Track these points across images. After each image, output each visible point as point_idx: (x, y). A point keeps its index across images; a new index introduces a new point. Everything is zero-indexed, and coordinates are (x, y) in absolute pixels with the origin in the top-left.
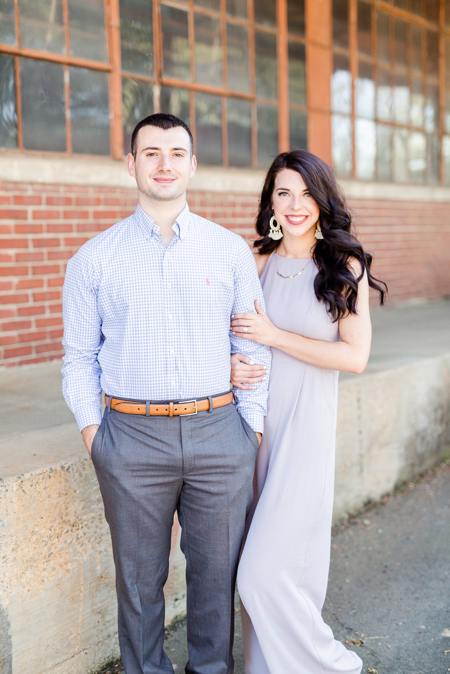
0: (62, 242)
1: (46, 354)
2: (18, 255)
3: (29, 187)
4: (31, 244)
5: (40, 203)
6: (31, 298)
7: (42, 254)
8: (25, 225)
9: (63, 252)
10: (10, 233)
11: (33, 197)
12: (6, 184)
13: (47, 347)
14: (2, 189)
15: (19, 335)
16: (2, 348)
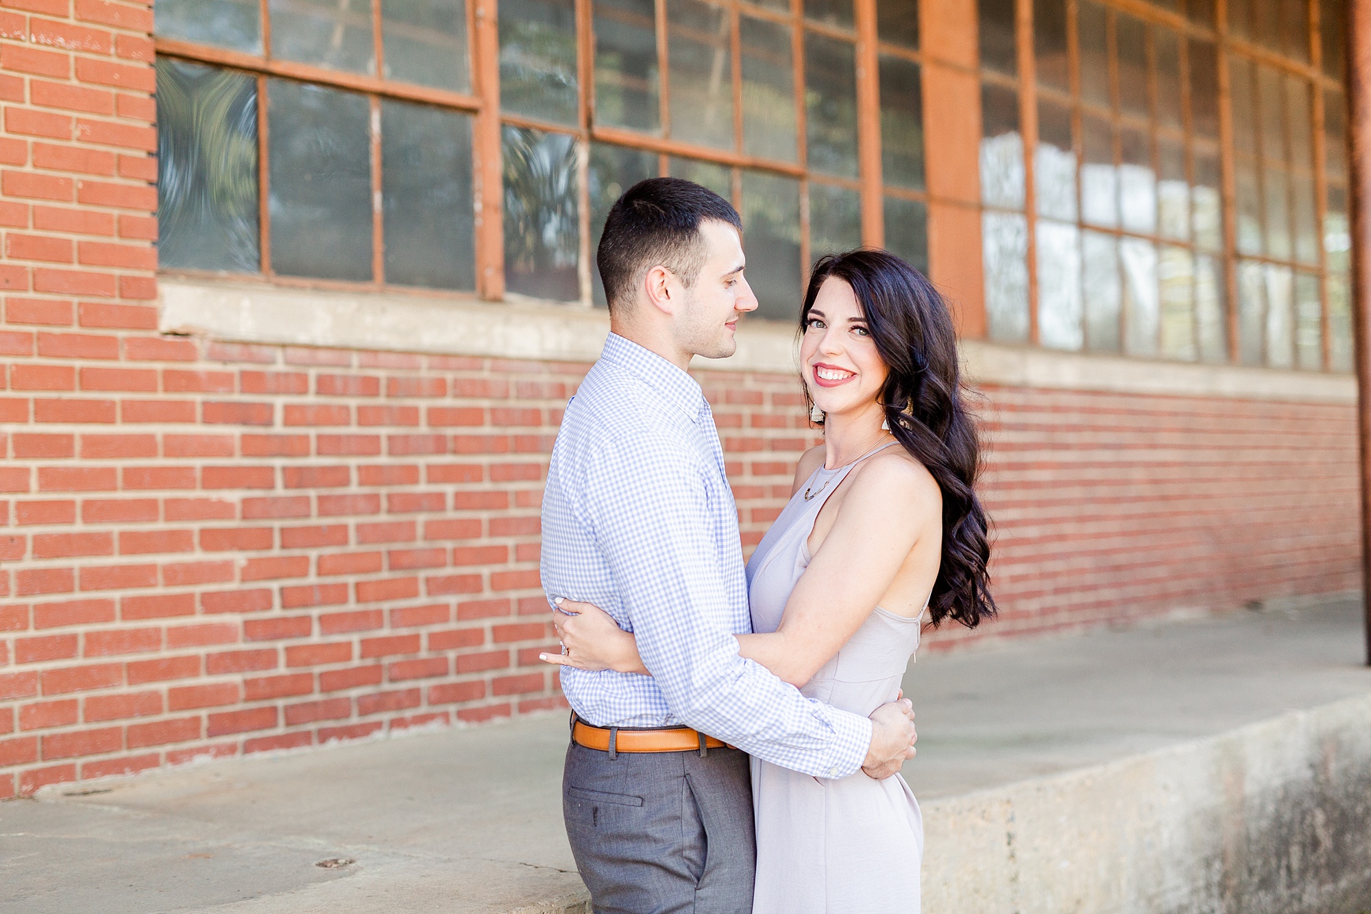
0: (354, 476)
1: (312, 727)
2: (246, 502)
3: (279, 354)
4: (279, 479)
5: (304, 391)
6: (277, 601)
7: (307, 500)
8: (268, 438)
9: (355, 497)
10: (230, 454)
11: (287, 375)
12: (223, 347)
13: (313, 711)
14: (213, 357)
15: (247, 683)
16: (203, 713)
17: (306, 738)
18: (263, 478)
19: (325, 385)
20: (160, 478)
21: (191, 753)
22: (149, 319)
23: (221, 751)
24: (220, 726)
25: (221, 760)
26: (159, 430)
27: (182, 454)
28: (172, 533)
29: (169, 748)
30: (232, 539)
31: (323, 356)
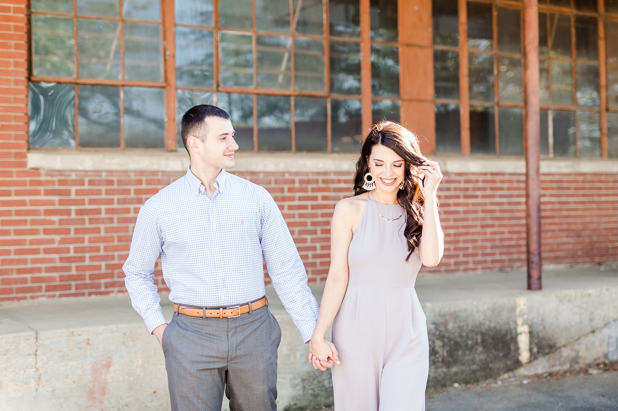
0: (103, 211)
1: (85, 291)
2: (61, 220)
3: (73, 174)
4: (73, 213)
6: (72, 250)
7: (84, 219)
8: (69, 200)
9: (103, 219)
10: (54, 205)
11: (76, 180)
13: (86, 286)
14: (48, 175)
15: (60, 276)
16: (43, 285)
17: (83, 294)
18: (68, 212)
19: (91, 183)
20: (27, 213)
21: (38, 297)
22: (24, 165)
23: (49, 297)
25: (50, 299)
26: (27, 198)
28: (32, 229)
29: (31, 294)
30: (55, 231)
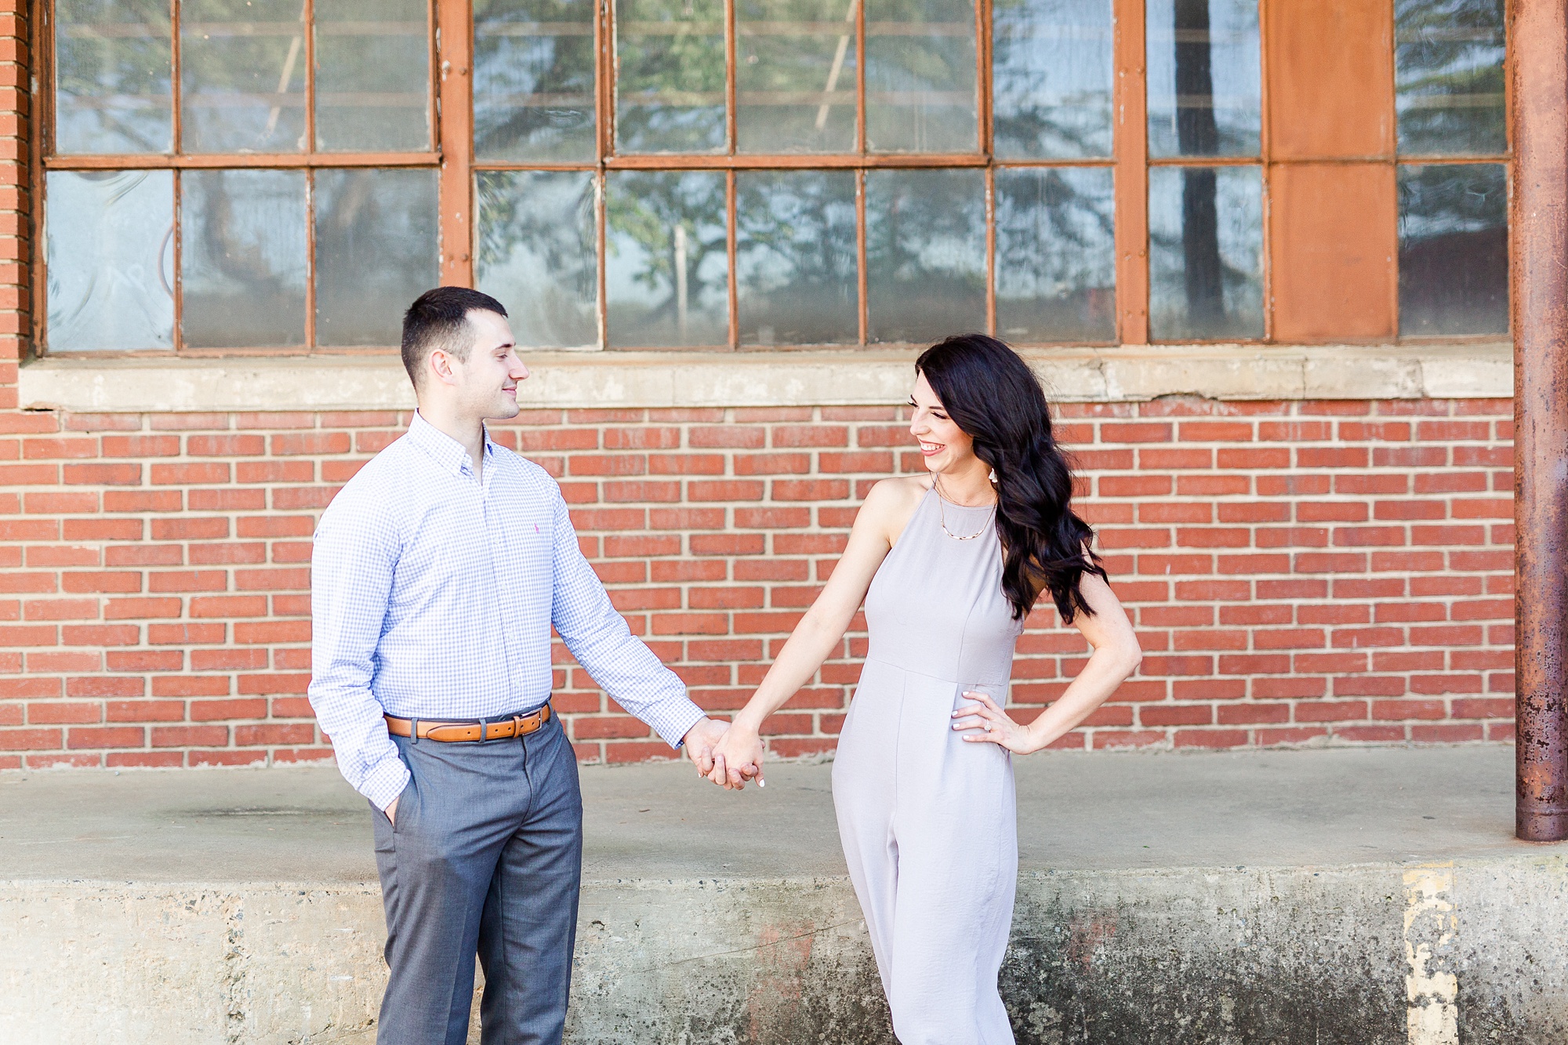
0: (234, 527)
1: (182, 750)
2: (110, 550)
3: (145, 421)
4: (147, 531)
5: (175, 452)
6: (145, 636)
7: (178, 549)
8: (133, 495)
9: (234, 546)
10: (93, 510)
11: (153, 438)
12: (82, 419)
13: (184, 736)
14: (71, 428)
15: (110, 706)
16: (65, 728)
17: (177, 759)
18: (131, 529)
20: (20, 530)
21: (51, 760)
22: (11, 399)
24: (78, 740)
25: (80, 768)
26: (21, 490)
27: (43, 510)
28: (33, 575)
29: (30, 753)
30: (96, 582)
31: (192, 420)
